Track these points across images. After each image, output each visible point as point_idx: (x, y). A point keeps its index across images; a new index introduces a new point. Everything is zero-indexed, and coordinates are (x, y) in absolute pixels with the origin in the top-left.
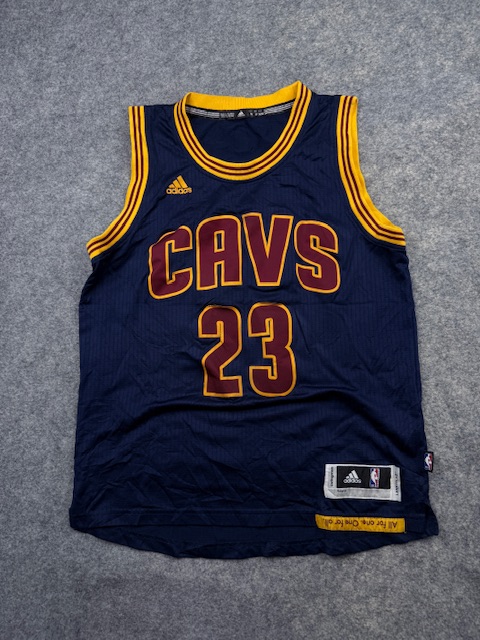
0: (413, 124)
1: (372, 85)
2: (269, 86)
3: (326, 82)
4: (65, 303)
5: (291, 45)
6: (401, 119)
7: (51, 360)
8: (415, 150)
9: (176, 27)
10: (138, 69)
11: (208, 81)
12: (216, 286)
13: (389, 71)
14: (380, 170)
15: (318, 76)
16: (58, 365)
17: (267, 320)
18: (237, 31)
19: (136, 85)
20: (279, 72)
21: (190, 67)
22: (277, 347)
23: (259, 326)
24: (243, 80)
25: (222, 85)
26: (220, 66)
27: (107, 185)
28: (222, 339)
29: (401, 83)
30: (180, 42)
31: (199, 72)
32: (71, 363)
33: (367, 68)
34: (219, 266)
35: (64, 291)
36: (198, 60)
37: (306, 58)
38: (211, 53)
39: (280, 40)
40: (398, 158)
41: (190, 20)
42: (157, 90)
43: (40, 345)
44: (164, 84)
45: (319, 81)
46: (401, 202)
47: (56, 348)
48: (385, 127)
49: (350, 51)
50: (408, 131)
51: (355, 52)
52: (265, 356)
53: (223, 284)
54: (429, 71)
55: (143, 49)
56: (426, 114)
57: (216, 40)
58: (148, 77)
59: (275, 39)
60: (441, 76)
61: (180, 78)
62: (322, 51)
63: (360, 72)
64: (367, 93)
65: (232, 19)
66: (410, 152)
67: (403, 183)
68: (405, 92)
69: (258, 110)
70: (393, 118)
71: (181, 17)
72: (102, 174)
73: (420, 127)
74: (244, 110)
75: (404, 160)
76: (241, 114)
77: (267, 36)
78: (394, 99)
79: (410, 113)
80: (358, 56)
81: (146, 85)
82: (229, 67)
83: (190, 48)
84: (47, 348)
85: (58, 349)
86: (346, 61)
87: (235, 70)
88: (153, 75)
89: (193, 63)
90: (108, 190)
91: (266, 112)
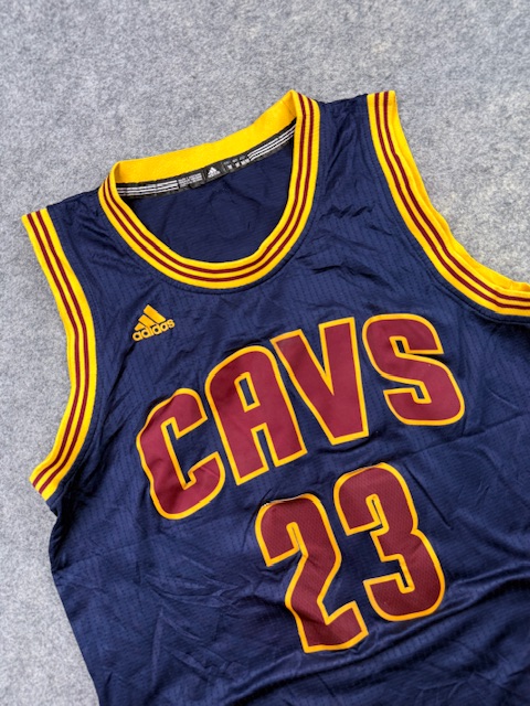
0: (492, 107)
1: (406, 62)
2: (241, 111)
3: (331, 78)
4: (28, 573)
5: (254, 31)
6: (468, 103)
7: (39, 674)
8: (507, 150)
9: (54, 54)
10: (15, 145)
11: (139, 132)
12: (265, 468)
13: (427, 33)
14: (464, 198)
15: (316, 72)
16: (51, 677)
17: (369, 500)
18: (159, 34)
19: (20, 173)
20: (250, 83)
21: (101, 117)
22: (399, 538)
23: (359, 515)
24: (196, 113)
25: (166, 133)
26: (151, 101)
27: (31, 357)
28: (305, 552)
29: (452, 47)
30: (69, 78)
31: (118, 120)
32: (71, 668)
33: (389, 37)
34: (261, 434)
35: (19, 555)
36: (111, 101)
37: (285, 48)
38: (127, 81)
39: (234, 28)
40: (486, 170)
41: (74, 36)
42: (60, 171)
43: (12, 655)
44: (66, 157)
45: (320, 80)
46: (511, 239)
47: (39, 651)
48: (448, 123)
49: (353, 17)
50: (487, 121)
51: (362, 15)
52: (384, 558)
53: (278, 463)
54: (489, 14)
55: (11, 107)
56: (506, 86)
57: (128, 58)
58: (36, 154)
59: (225, 29)
60: (510, 17)
61: (90, 140)
62: (307, 29)
63: (382, 47)
64: (402, 76)
65: (144, 15)
66: (500, 155)
67: (506, 207)
68: (463, 60)
69: (238, 157)
70: (455, 106)
71: (57, 35)
72: (14, 339)
73: (503, 109)
74: (217, 165)
75: (496, 170)
76: (213, 172)
77: (211, 28)
78: (449, 74)
79: (480, 91)
80: (369, 20)
81: (37, 168)
82: (165, 97)
83: (90, 82)
84: (25, 656)
85: (42, 653)
86: (352, 35)
87: (177, 99)
88: (44, 147)
89: (103, 108)
90: (34, 363)
91: (253, 156)
